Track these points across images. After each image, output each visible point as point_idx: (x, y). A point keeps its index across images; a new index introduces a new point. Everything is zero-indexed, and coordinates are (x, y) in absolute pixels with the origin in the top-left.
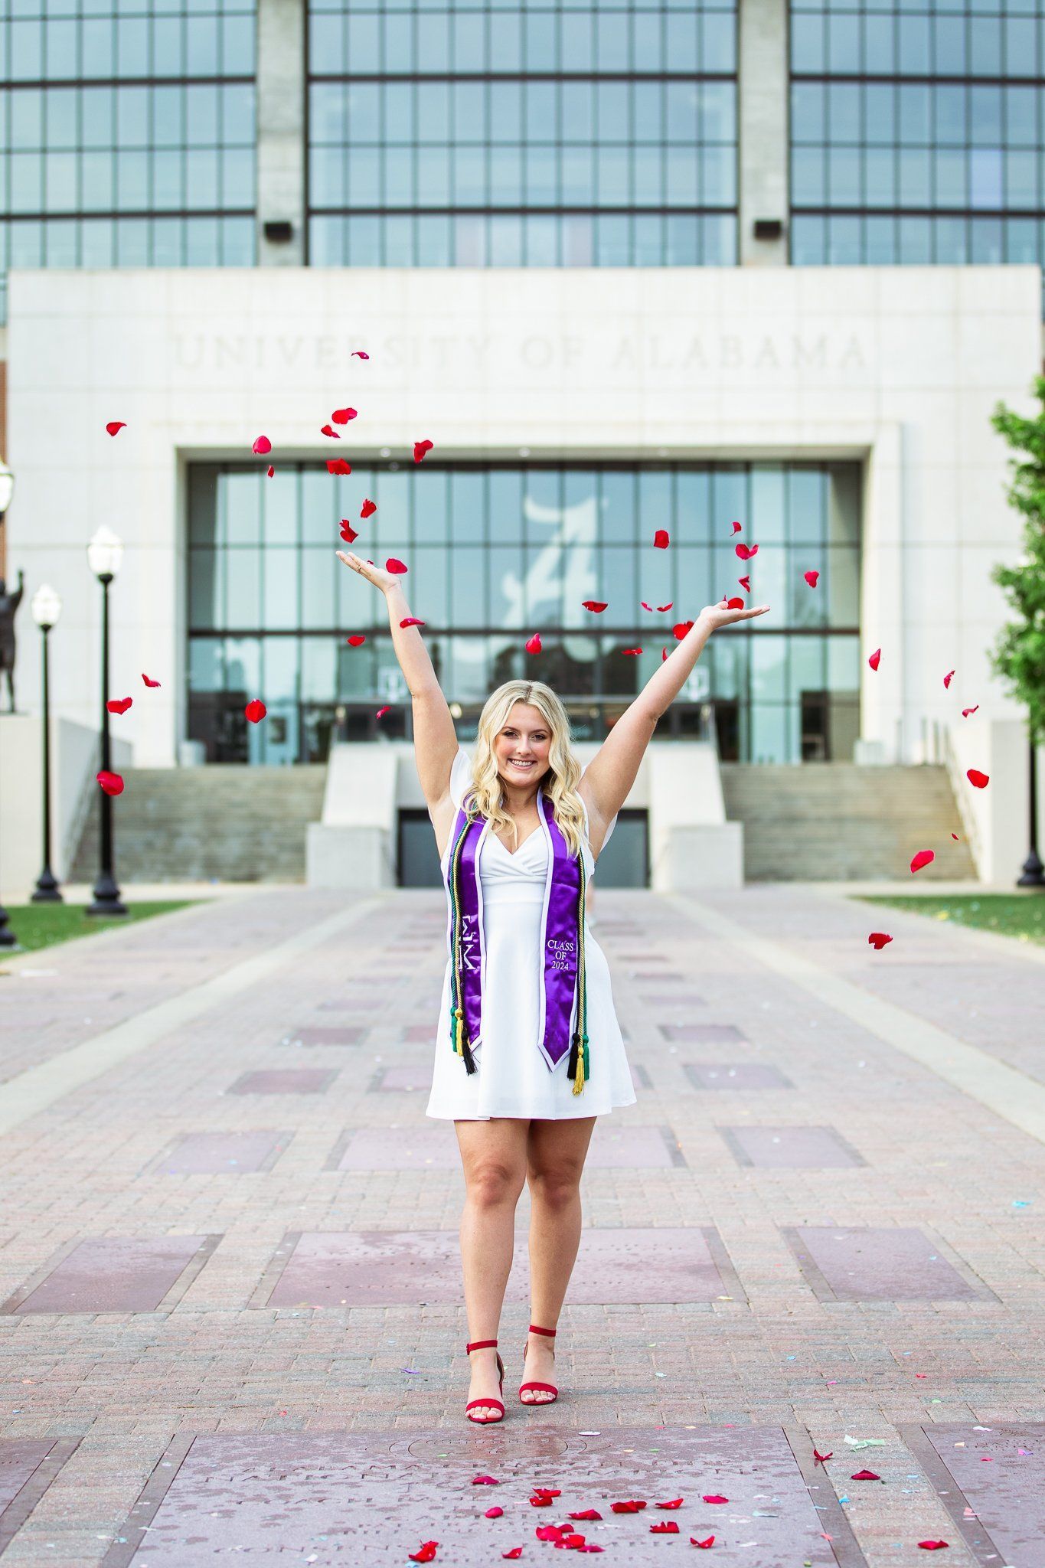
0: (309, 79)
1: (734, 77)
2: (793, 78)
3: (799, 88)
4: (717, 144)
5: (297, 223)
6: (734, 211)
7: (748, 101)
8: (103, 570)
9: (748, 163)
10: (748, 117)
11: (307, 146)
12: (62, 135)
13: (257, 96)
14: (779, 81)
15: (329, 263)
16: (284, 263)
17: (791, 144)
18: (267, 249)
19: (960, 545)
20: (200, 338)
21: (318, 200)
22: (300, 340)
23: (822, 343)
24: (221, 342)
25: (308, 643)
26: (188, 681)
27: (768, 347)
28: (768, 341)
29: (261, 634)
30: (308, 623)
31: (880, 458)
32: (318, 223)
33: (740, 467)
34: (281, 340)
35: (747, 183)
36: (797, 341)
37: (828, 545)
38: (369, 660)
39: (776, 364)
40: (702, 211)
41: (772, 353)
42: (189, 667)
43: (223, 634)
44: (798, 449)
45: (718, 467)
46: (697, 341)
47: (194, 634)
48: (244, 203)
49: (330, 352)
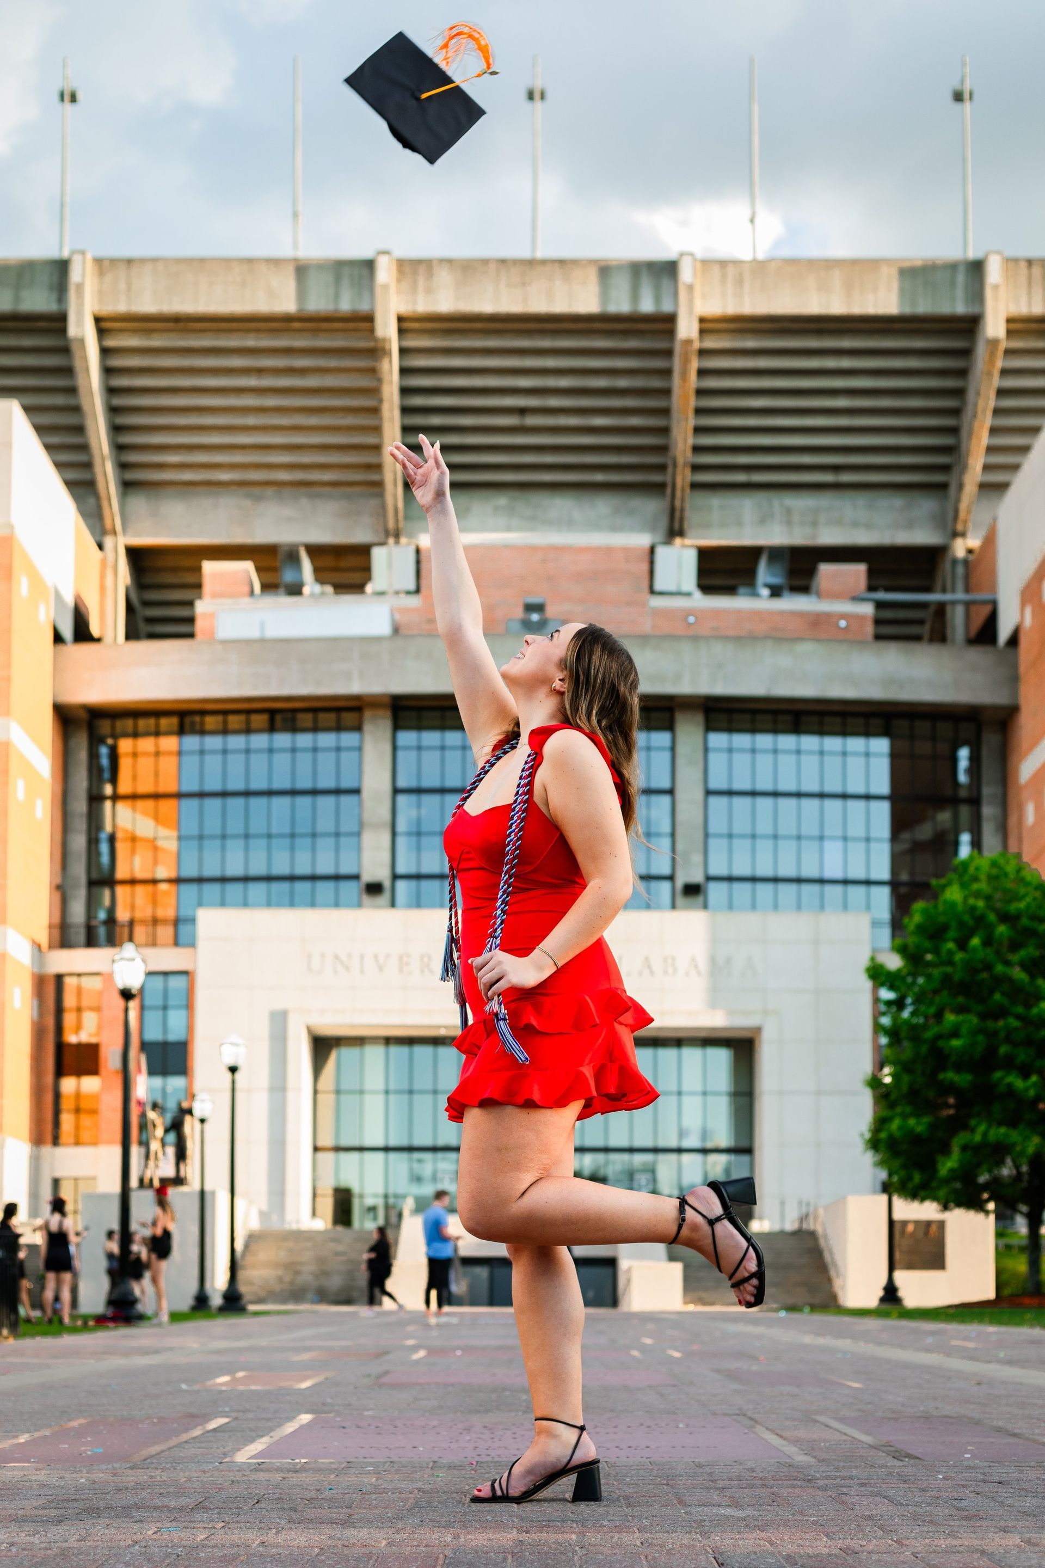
0: (396, 791)
1: (671, 792)
2: (709, 793)
3: (713, 800)
4: (658, 835)
5: (387, 884)
6: (671, 878)
7: (680, 807)
8: (232, 1063)
9: (680, 847)
10: (680, 817)
11: (394, 834)
12: (235, 826)
13: (360, 804)
14: (699, 794)
15: (409, 906)
16: (379, 907)
17: (706, 836)
18: (366, 899)
19: (819, 1093)
20: (323, 956)
21: (401, 870)
22: (388, 956)
23: (729, 960)
24: (336, 957)
25: (392, 1156)
26: (314, 1180)
27: (694, 963)
28: (694, 959)
29: (361, 1149)
30: (392, 1143)
31: (766, 1036)
32: (400, 885)
33: (674, 1042)
34: (375, 956)
35: (679, 860)
36: (713, 959)
37: (730, 1094)
38: (431, 1166)
39: (699, 974)
40: (650, 878)
41: (696, 967)
42: (314, 1170)
43: (337, 1149)
44: (713, 1029)
45: (660, 1042)
46: (647, 959)
47: (317, 1149)
48: (353, 871)
49: (407, 964)
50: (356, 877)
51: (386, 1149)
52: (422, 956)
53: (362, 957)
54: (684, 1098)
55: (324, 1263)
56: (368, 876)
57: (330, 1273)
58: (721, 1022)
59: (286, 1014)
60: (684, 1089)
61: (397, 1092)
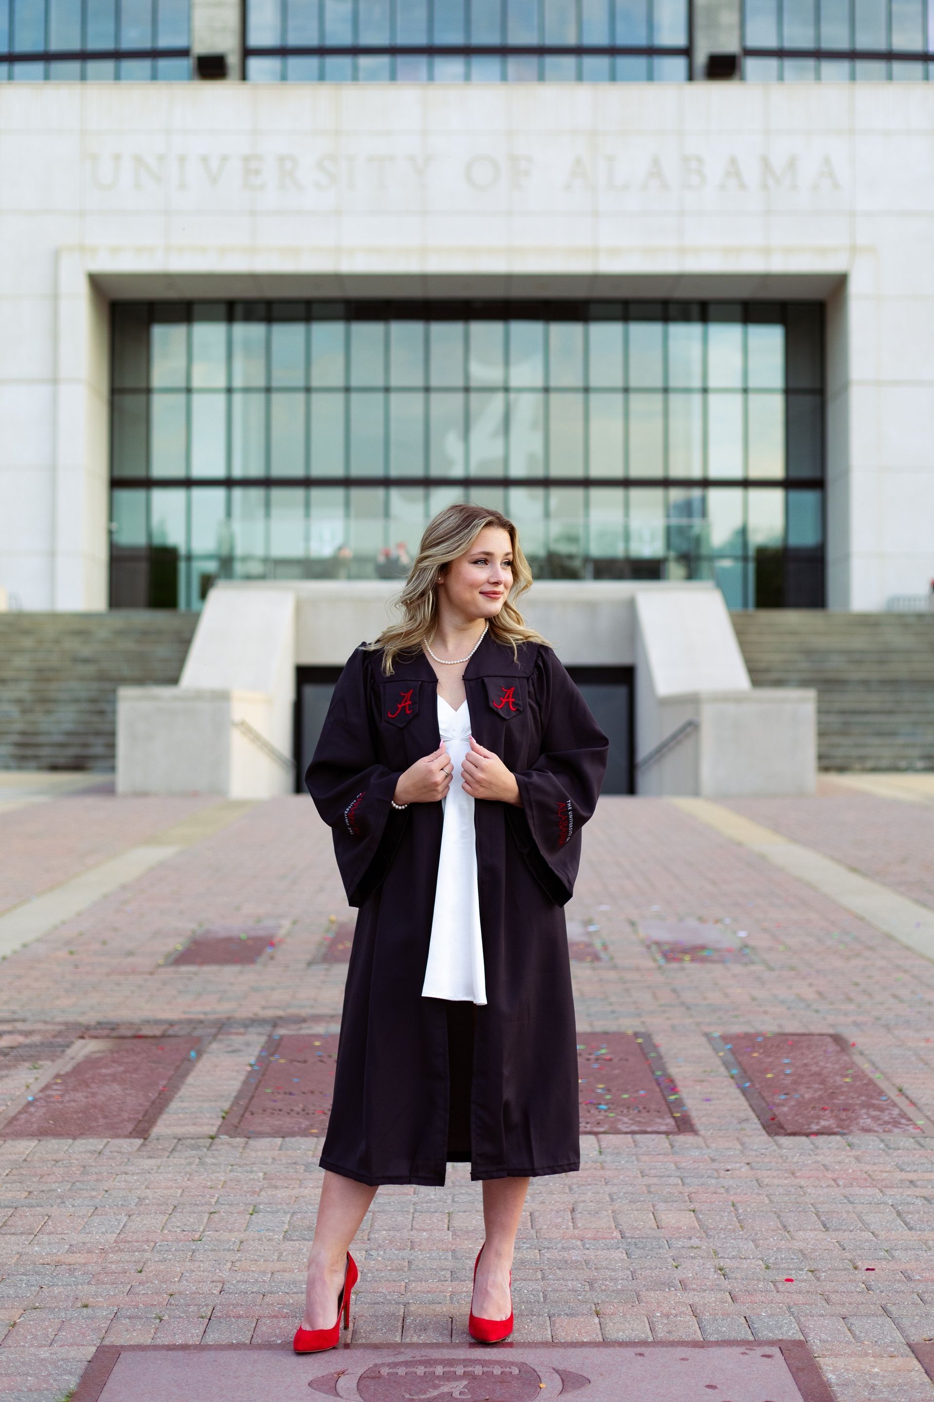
6: (686, 52)
9: (700, 2)
20: (117, 157)
21: (256, 40)
22: (224, 159)
23: (792, 164)
24: (139, 160)
25: (238, 493)
26: (110, 533)
27: (733, 169)
28: (733, 161)
29: (188, 483)
30: (238, 472)
31: (855, 288)
32: (255, 64)
33: (695, 310)
34: (205, 159)
35: (700, 20)
36: (766, 163)
37: (789, 391)
38: (301, 511)
39: (742, 186)
40: (652, 51)
41: (737, 174)
42: (111, 517)
43: (148, 483)
44: (765, 279)
45: (673, 310)
46: (656, 162)
47: (117, 483)
48: (179, 42)
49: (257, 172)
50: (184, 53)
51: (229, 483)
52: (281, 159)
53: (182, 159)
54: (712, 398)
55: (48, 680)
56: (202, 46)
57: (54, 701)
58: (779, 264)
59: (56, 255)
60: (712, 383)
61: (247, 390)
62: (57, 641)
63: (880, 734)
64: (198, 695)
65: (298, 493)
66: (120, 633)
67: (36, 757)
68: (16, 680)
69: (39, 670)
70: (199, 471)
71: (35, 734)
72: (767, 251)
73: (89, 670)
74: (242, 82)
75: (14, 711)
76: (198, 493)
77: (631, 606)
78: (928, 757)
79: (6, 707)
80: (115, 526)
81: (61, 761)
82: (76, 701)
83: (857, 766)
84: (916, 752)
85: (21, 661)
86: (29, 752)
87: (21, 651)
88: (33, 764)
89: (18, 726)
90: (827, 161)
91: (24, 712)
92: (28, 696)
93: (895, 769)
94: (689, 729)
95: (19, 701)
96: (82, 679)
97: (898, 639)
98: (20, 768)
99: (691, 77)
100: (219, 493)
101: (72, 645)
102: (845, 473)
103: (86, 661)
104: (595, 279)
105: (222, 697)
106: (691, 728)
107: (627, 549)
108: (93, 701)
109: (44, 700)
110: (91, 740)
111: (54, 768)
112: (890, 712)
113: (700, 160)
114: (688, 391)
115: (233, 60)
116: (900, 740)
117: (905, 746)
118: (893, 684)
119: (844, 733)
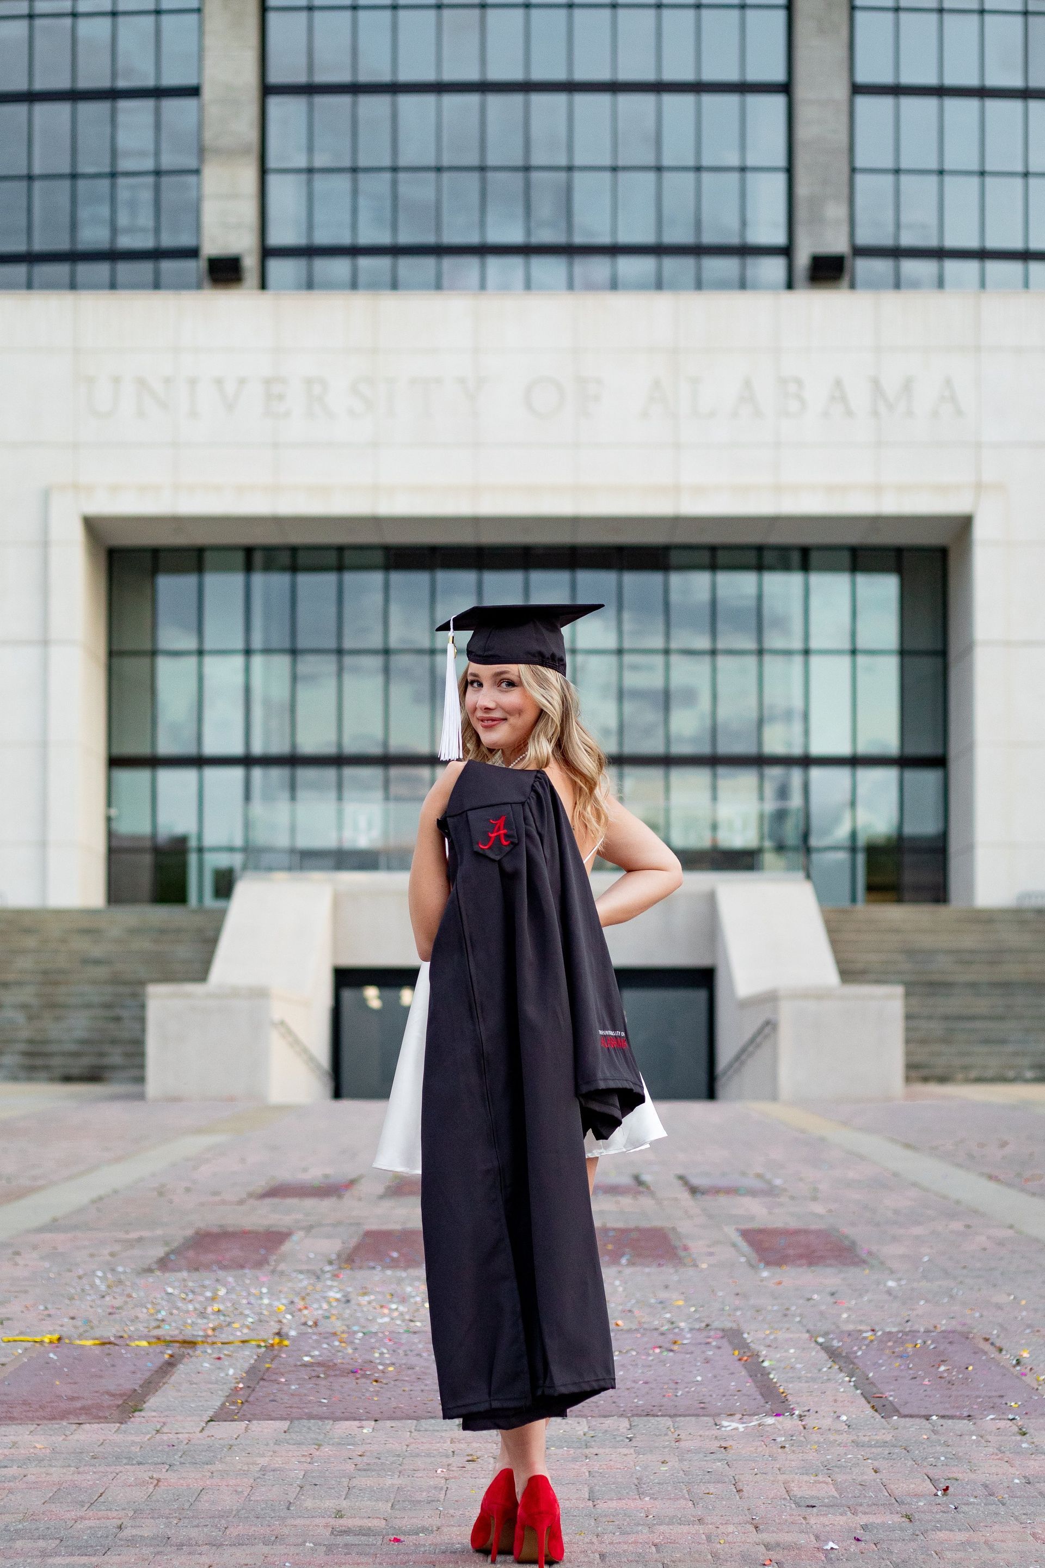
0: (267, 90)
1: (786, 89)
2: (856, 89)
3: (863, 102)
4: (763, 169)
6: (787, 251)
7: (804, 113)
9: (802, 190)
10: (802, 133)
11: (263, 170)
13: (201, 109)
14: (841, 91)
17: (852, 170)
20: (117, 380)
21: (277, 238)
22: (242, 381)
23: (907, 386)
24: (141, 382)
25: (257, 773)
26: (109, 819)
27: (839, 394)
28: (838, 383)
29: (199, 761)
30: (258, 749)
31: (980, 532)
32: (276, 267)
33: (796, 557)
34: (219, 382)
35: (802, 213)
36: (876, 384)
37: (903, 653)
38: (333, 795)
39: (849, 413)
40: (745, 251)
41: (844, 399)
42: (109, 803)
43: (154, 762)
44: (876, 521)
45: (769, 557)
46: (748, 384)
47: (115, 762)
48: (185, 240)
49: (281, 397)
50: (192, 253)
51: (247, 761)
52: (309, 381)
53: (193, 382)
54: (815, 661)
55: (56, 983)
56: (212, 246)
57: (64, 1006)
58: (891, 505)
59: (46, 495)
60: (814, 644)
61: (267, 651)
62: (64, 941)
63: (987, 1041)
64: (234, 993)
65: (330, 774)
66: (134, 932)
67: (47, 1068)
68: (19, 984)
69: (45, 973)
70: (211, 748)
71: (46, 1042)
72: (878, 489)
73: (101, 972)
74: (260, 292)
75: (19, 1018)
76: (211, 774)
77: (711, 899)
78: (1040, 1067)
79: (9, 1013)
80: (114, 812)
81: (75, 1071)
82: (88, 1006)
83: (960, 1076)
84: (1026, 1061)
85: (25, 963)
86: (39, 1062)
87: (24, 951)
88: (44, 1074)
89: (25, 1034)
90: (948, 382)
91: (30, 1018)
92: (34, 1001)
93: (1001, 1079)
94: (767, 1030)
95: (24, 1007)
96: (94, 982)
97: (1012, 938)
98: (30, 1079)
99: (790, 285)
100: (237, 773)
101: (82, 945)
102: (969, 749)
103: (97, 962)
104: (676, 521)
105: (260, 994)
106: (769, 1027)
107: (714, 840)
108: (108, 1006)
109: (52, 1005)
110: (107, 1048)
111: (68, 1079)
112: (1001, 1018)
113: (799, 382)
114: (788, 653)
115: (250, 263)
116: (1010, 1048)
117: (1016, 1054)
118: (1006, 986)
119: (946, 1041)
